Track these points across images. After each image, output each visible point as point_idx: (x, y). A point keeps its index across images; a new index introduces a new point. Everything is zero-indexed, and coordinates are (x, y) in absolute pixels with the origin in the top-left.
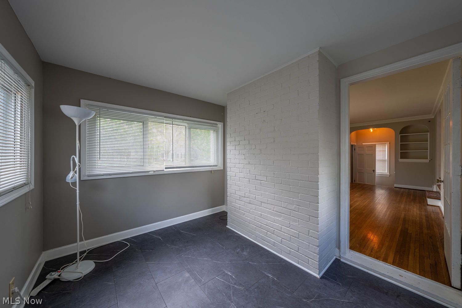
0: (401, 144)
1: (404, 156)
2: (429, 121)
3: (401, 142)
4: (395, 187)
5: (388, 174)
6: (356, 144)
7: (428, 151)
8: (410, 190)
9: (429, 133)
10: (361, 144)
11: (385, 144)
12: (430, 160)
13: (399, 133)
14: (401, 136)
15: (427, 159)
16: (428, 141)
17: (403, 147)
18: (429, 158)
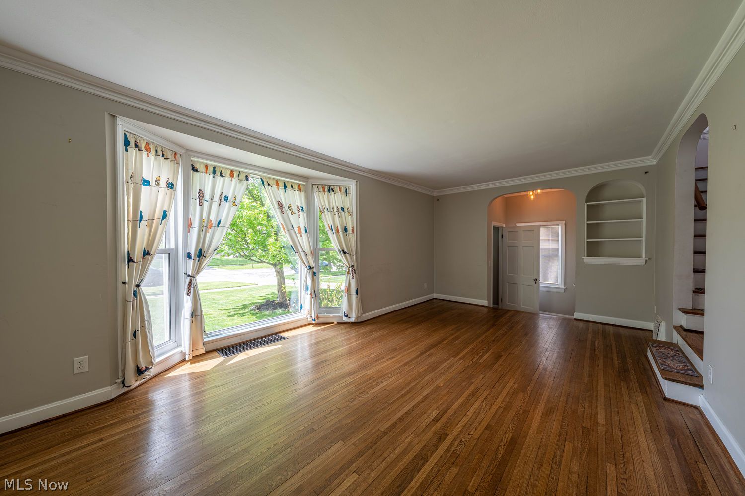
0: (587, 224)
1: (593, 250)
2: (646, 172)
3: (587, 221)
4: (576, 320)
5: (563, 287)
6: (504, 226)
7: (642, 240)
8: (607, 327)
9: (644, 200)
10: (514, 226)
11: (558, 225)
12: (646, 260)
13: (584, 201)
14: (588, 206)
15: (640, 257)
16: (641, 218)
17: (593, 230)
18: (644, 256)
